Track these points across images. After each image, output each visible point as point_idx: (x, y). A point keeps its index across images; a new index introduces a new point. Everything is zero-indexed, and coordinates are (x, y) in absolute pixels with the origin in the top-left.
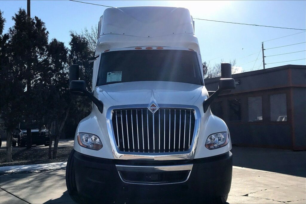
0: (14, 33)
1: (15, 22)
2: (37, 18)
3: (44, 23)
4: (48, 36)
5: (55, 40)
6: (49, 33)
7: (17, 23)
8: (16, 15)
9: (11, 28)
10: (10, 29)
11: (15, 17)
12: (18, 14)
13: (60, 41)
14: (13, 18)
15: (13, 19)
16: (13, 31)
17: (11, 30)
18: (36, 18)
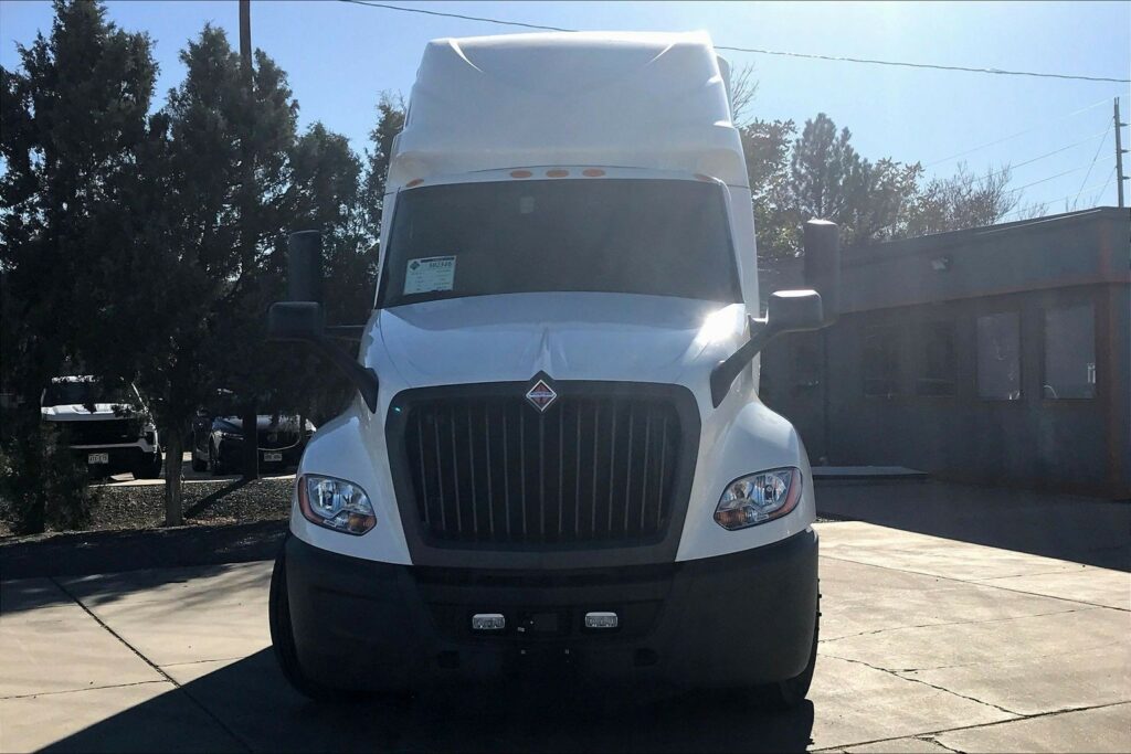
0: (184, 105)
1: (189, 69)
2: (264, 55)
3: (284, 73)
4: (297, 117)
5: (319, 130)
6: (298, 108)
7: (194, 75)
8: (192, 45)
9: (174, 89)
10: (172, 91)
11: (188, 50)
12: (197, 41)
13: (337, 133)
14: (184, 57)
15: (182, 57)
16: (182, 99)
17: (175, 99)
18: (261, 55)
